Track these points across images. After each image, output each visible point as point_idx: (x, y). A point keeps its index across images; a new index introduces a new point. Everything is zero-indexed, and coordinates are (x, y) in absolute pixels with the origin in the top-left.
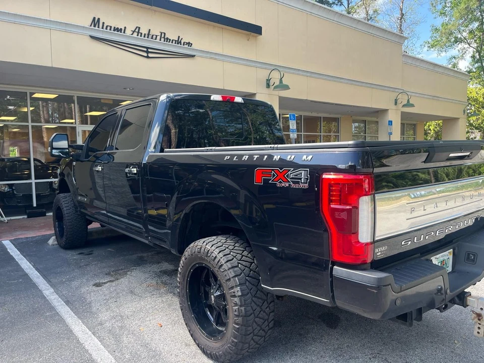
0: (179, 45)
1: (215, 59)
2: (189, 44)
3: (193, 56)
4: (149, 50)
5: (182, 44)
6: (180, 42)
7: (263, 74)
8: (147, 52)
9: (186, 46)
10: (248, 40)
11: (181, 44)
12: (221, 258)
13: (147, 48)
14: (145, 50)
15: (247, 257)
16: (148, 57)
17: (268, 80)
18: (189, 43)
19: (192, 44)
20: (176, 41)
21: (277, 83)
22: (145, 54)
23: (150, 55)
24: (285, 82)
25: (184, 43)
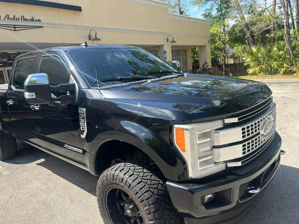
0: (33, 22)
1: (56, 27)
2: (39, 21)
3: (42, 27)
4: (16, 26)
5: (35, 21)
6: (34, 20)
8: (15, 28)
9: (37, 22)
10: (75, 15)
11: (34, 21)
13: (14, 25)
14: (13, 26)
16: (15, 30)
17: (90, 36)
18: (39, 20)
19: (40, 20)
20: (31, 20)
22: (14, 29)
23: (16, 29)
25: (36, 20)
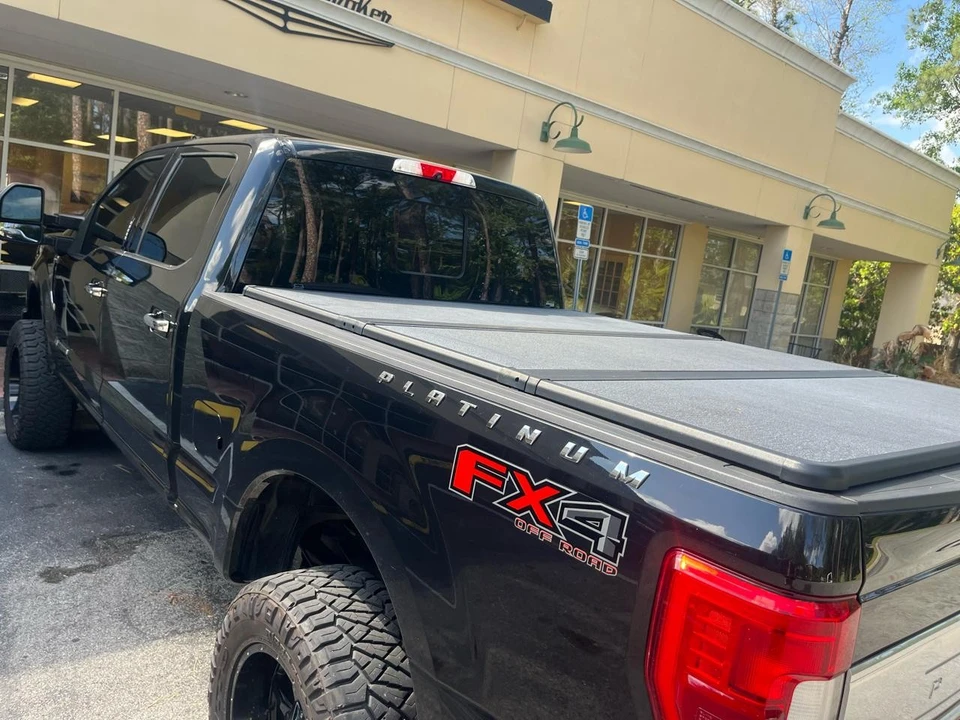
0: (361, 14)
1: (439, 60)
2: (385, 16)
3: (389, 45)
4: (291, 14)
5: (369, 11)
6: (365, 8)
7: (539, 110)
8: (286, 18)
9: (376, 19)
10: (517, 29)
11: (365, 13)
12: (322, 667)
13: (287, 9)
14: (282, 12)
15: (398, 668)
16: (285, 30)
17: (547, 126)
18: (385, 13)
19: (390, 17)
20: (355, 3)
21: (566, 135)
22: (280, 23)
23: (291, 26)
24: (582, 135)
25: (373, 10)
